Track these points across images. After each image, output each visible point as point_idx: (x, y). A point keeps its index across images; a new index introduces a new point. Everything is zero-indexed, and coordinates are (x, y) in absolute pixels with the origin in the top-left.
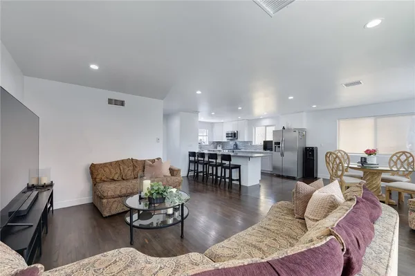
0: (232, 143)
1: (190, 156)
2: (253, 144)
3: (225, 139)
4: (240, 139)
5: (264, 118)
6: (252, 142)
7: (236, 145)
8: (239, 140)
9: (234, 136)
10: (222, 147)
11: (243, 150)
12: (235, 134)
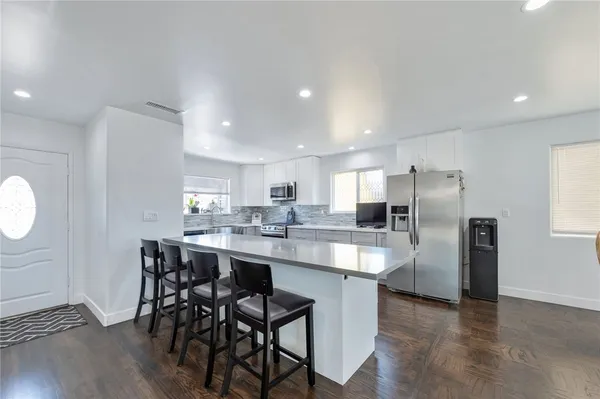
0: (284, 210)
1: (143, 253)
2: (331, 212)
3: (268, 202)
4: (302, 200)
5: (356, 152)
6: (328, 206)
7: (293, 213)
8: (298, 202)
9: (289, 192)
10: (263, 219)
11: (307, 226)
12: (289, 189)
